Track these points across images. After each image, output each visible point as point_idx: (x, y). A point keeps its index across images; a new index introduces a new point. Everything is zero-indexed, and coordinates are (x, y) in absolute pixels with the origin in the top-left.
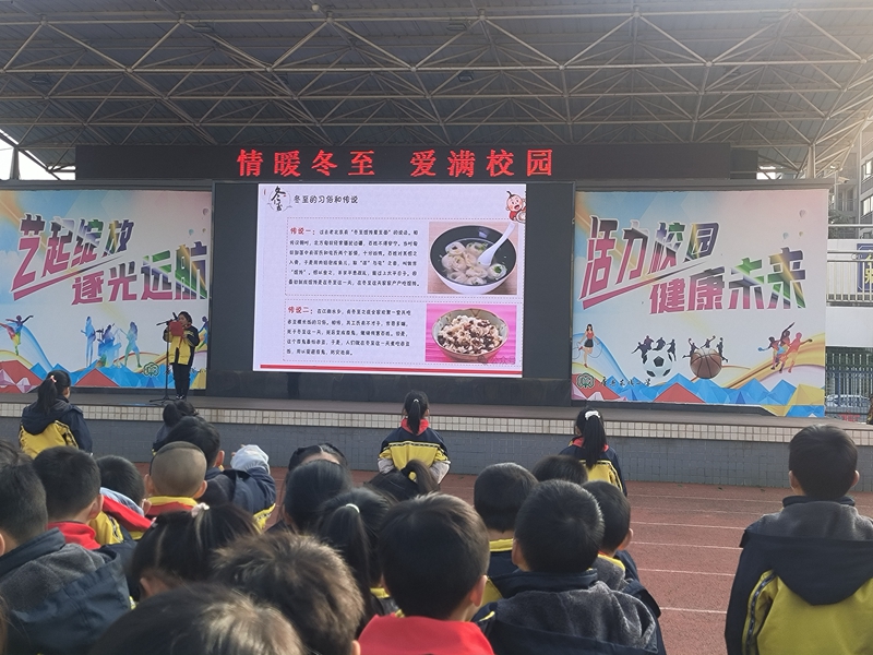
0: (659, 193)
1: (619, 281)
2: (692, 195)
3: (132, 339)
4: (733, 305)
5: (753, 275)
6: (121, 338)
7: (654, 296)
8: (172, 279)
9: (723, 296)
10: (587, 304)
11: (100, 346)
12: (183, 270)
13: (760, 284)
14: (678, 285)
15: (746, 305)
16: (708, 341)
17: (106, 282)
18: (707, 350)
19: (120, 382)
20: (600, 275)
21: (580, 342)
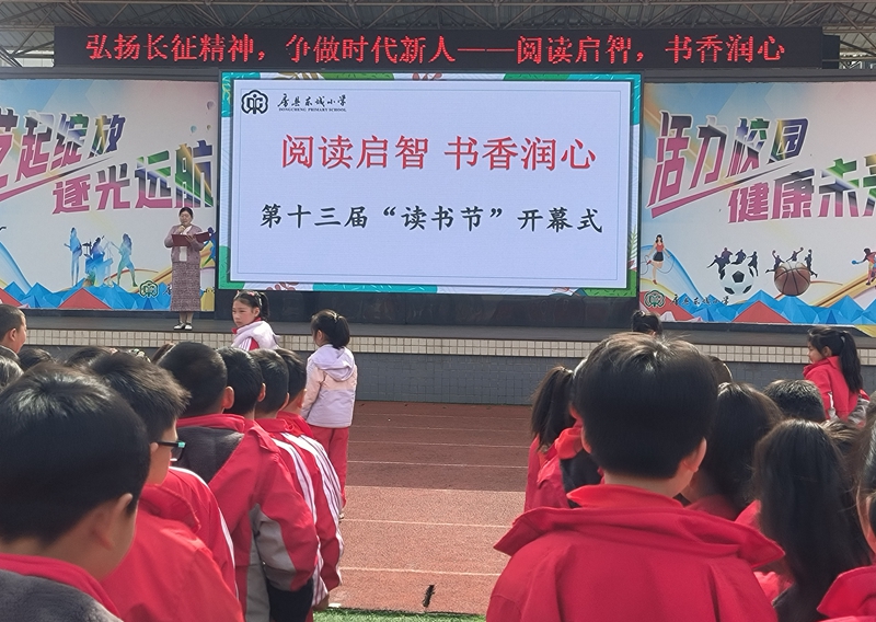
1: (694, 185)
2: (777, 87)
3: (125, 254)
4: (824, 213)
5: (846, 178)
6: (112, 254)
7: (733, 203)
8: (172, 183)
9: (812, 202)
10: (657, 212)
11: (87, 262)
12: (184, 173)
13: (854, 188)
14: (761, 190)
15: (839, 213)
16: (795, 254)
17: (93, 188)
18: (793, 264)
19: (112, 304)
20: (672, 178)
21: (648, 255)
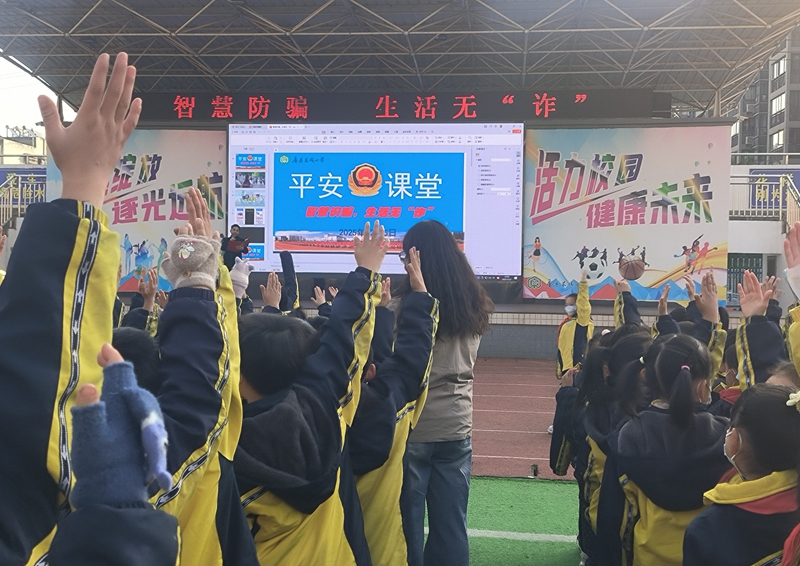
0: (594, 130)
1: (562, 202)
2: (621, 130)
3: (163, 252)
4: (654, 221)
5: (670, 196)
6: (153, 251)
7: (589, 214)
9: (646, 213)
10: (536, 221)
11: (137, 258)
14: (610, 205)
15: (665, 221)
16: (633, 251)
17: (140, 206)
18: (632, 257)
20: (546, 197)
21: (530, 251)
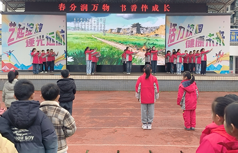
0: (188, 16)
1: (178, 39)
2: (196, 17)
4: (207, 46)
7: (186, 44)
8: (55, 40)
9: (204, 43)
12: (58, 37)
13: (213, 40)
14: (193, 40)
15: (210, 46)
17: (35, 41)
